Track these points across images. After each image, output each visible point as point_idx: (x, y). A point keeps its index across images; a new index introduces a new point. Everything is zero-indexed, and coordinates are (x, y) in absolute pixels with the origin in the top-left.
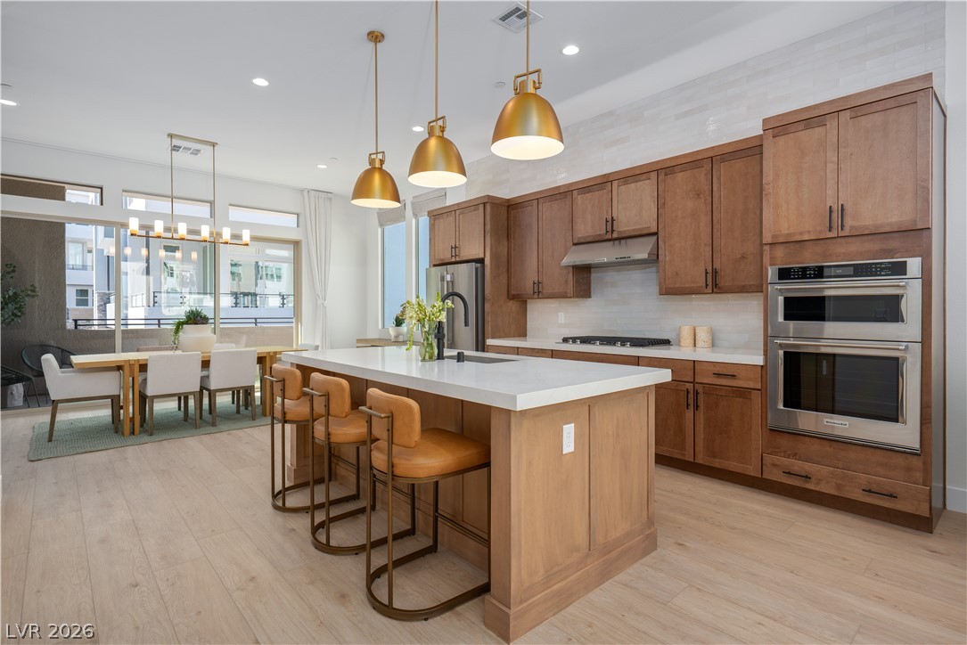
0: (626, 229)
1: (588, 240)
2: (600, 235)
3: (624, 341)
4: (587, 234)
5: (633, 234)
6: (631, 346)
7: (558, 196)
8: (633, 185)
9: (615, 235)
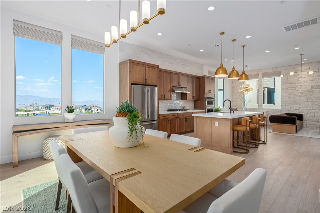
1: (176, 86)
2: (178, 86)
5: (183, 87)
8: (183, 77)
9: (181, 86)
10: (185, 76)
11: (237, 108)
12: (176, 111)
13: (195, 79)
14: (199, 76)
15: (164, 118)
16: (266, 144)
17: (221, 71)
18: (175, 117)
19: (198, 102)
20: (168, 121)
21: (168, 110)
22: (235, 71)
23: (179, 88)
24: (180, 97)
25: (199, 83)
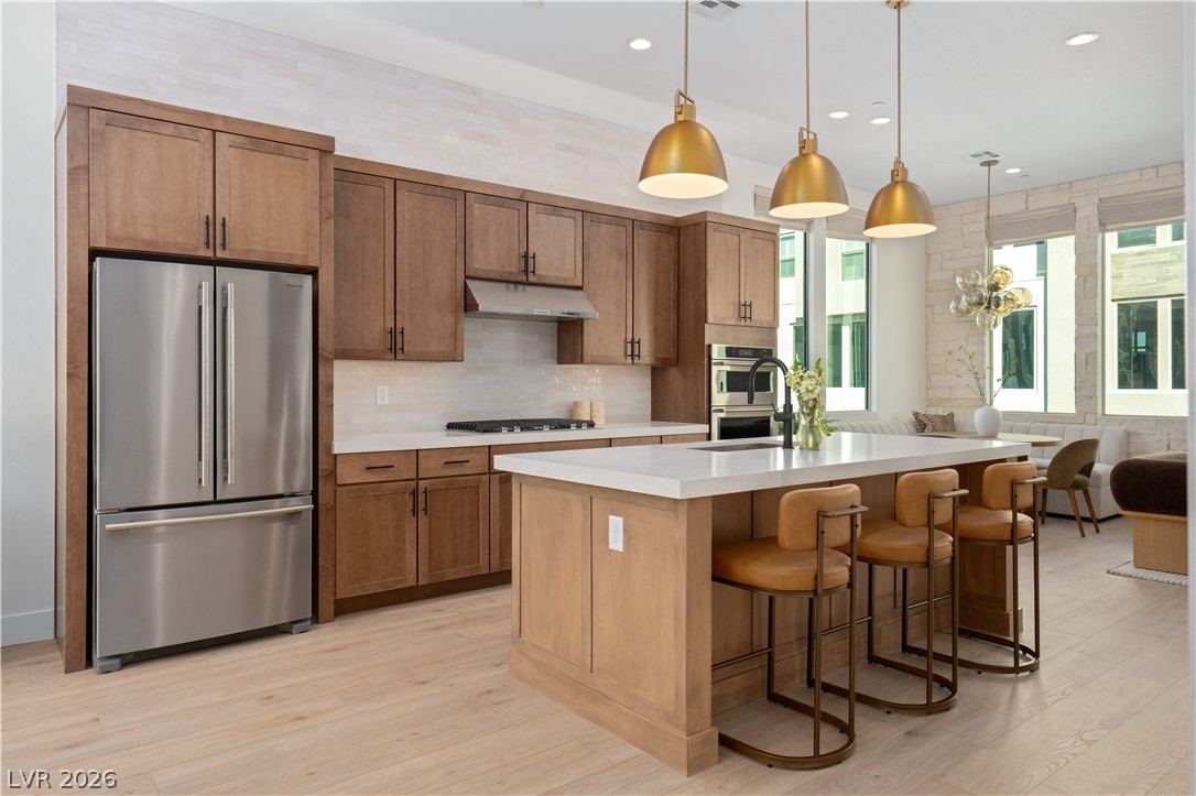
0: (545, 273)
1: (492, 276)
2: (511, 273)
3: (511, 425)
4: (488, 267)
5: (555, 282)
6: (522, 430)
7: (439, 191)
8: (554, 218)
9: (532, 279)
10: (569, 213)
11: (952, 415)
12: (485, 431)
13: (644, 239)
14: (678, 219)
15: (372, 477)
16: (1033, 669)
17: (674, 153)
18: (466, 469)
19: (674, 374)
20: (409, 501)
21: (451, 426)
22: (815, 162)
23: (528, 288)
24: (551, 346)
25: (678, 262)
